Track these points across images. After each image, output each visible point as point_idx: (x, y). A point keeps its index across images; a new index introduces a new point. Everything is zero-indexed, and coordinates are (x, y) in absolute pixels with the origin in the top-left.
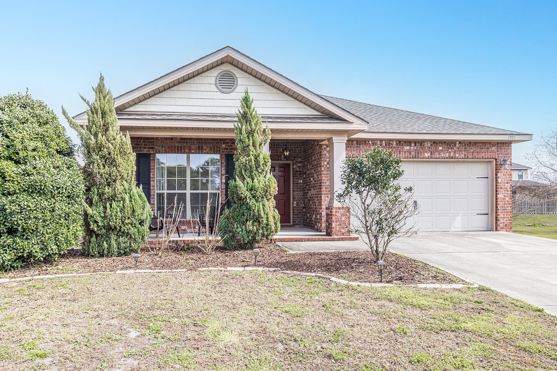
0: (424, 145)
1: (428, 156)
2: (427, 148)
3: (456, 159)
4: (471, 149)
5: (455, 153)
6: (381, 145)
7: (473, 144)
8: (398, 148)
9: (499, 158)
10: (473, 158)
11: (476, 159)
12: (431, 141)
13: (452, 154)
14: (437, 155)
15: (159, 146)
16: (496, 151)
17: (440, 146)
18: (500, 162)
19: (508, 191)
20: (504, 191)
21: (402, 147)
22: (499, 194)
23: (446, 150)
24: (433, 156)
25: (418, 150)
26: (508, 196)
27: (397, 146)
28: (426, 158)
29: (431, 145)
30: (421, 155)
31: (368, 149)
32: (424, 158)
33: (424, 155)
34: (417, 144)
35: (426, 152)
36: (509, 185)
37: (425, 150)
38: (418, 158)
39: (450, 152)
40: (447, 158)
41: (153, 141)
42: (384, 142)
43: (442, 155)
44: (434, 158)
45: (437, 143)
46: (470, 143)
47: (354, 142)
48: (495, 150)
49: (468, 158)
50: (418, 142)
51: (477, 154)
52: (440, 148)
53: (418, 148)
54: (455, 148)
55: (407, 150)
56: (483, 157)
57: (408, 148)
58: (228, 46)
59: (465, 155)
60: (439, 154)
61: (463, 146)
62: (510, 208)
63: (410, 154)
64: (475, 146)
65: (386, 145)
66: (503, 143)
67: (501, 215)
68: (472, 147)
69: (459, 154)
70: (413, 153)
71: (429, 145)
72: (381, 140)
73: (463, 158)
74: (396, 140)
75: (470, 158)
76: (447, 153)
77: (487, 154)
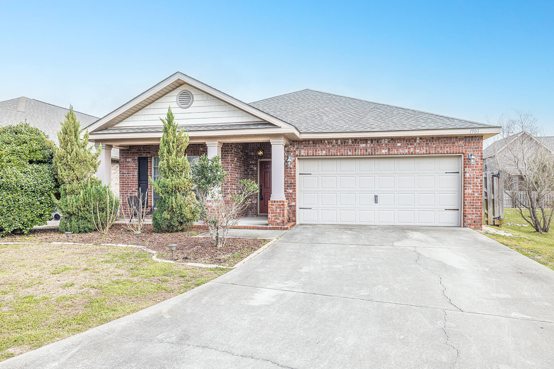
0: (381, 142)
1: (385, 153)
2: (384, 145)
3: (417, 154)
4: (434, 144)
5: (415, 148)
6: (337, 143)
7: (436, 139)
8: (354, 145)
9: (467, 152)
10: (435, 153)
11: (439, 154)
12: (388, 138)
13: (412, 150)
14: (395, 151)
15: (154, 151)
16: (464, 145)
17: (398, 142)
18: (468, 157)
19: (477, 186)
20: (473, 186)
21: (358, 144)
22: (467, 189)
23: (404, 147)
24: (391, 153)
25: (374, 147)
26: (478, 192)
27: (353, 144)
28: (383, 155)
29: (389, 142)
30: (377, 151)
31: (323, 148)
32: (380, 155)
33: (381, 151)
34: (374, 142)
35: (384, 149)
36: (479, 180)
37: (382, 147)
38: (375, 155)
39: (409, 148)
40: (406, 154)
41: (149, 147)
42: (339, 141)
43: (401, 151)
44: (392, 154)
45: (395, 140)
46: (433, 138)
47: (311, 142)
48: (462, 144)
49: (429, 153)
50: (375, 140)
51: (441, 149)
52: (399, 145)
53: (374, 145)
54: (415, 144)
55: (363, 147)
56: (447, 152)
57: (364, 145)
58: (178, 72)
59: (427, 151)
60: (397, 150)
61: (424, 142)
62: (479, 204)
63: (366, 151)
64: (438, 141)
65: (342, 144)
66: (472, 137)
67: (469, 211)
68: (435, 143)
69: (420, 149)
70: (369, 150)
71: (386, 142)
72: (337, 140)
73: (424, 154)
74: (352, 139)
75: (432, 154)
76: (406, 149)
77: (453, 149)
